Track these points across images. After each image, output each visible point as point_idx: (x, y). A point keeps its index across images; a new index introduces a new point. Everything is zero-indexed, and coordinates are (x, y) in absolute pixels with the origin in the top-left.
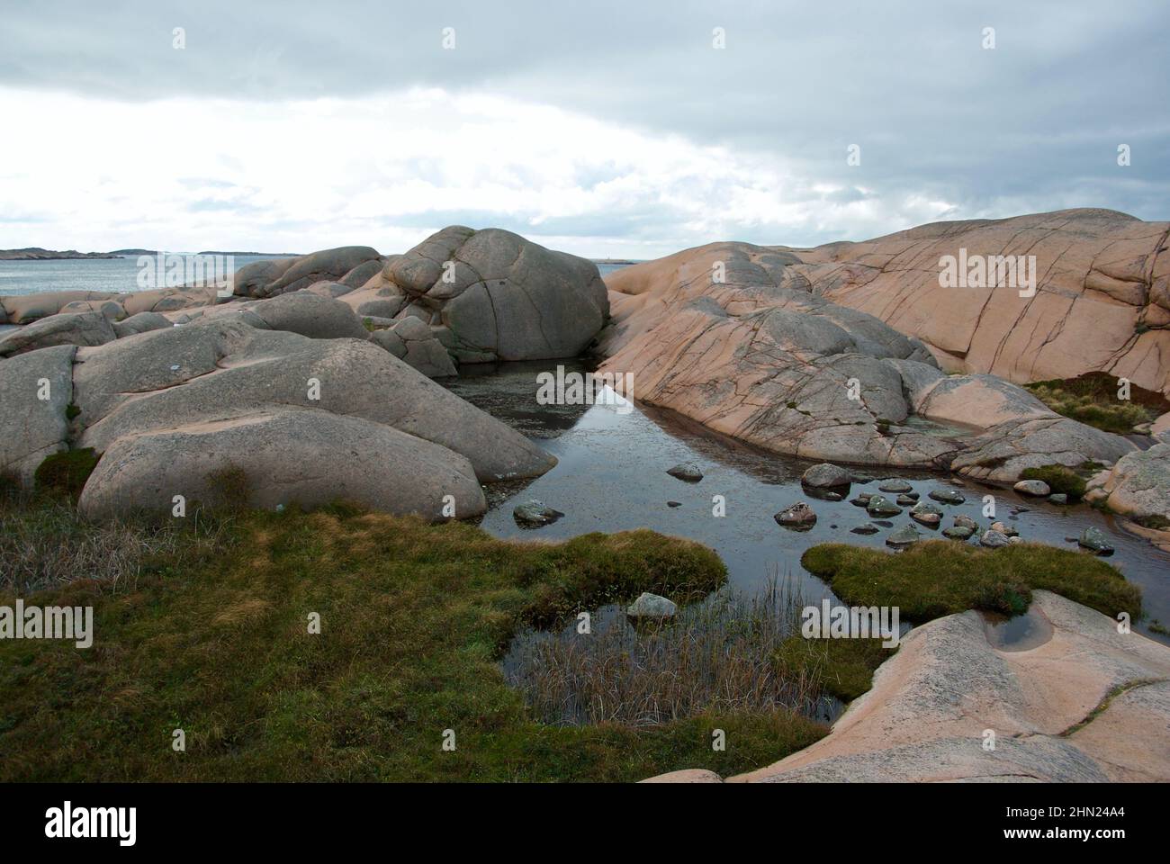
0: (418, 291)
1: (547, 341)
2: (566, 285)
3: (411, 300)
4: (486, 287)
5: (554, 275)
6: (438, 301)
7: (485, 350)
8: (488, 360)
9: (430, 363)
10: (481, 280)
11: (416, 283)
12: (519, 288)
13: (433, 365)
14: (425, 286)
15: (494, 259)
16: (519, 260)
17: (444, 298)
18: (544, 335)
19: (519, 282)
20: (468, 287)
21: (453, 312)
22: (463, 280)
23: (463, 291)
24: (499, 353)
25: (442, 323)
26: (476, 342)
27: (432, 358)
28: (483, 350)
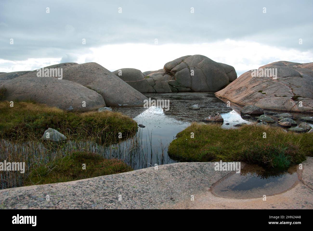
0: (169, 70)
1: (208, 86)
2: (216, 69)
3: (167, 73)
4: (189, 69)
5: (212, 66)
6: (174, 72)
7: (187, 87)
8: (188, 90)
9: (162, 88)
10: (188, 67)
11: (168, 68)
12: (200, 69)
13: (164, 89)
14: (171, 68)
15: (194, 61)
16: (202, 62)
17: (175, 72)
18: (207, 84)
19: (200, 68)
20: (183, 69)
21: (177, 76)
22: (182, 67)
23: (181, 70)
24: (192, 89)
25: (174, 79)
26: (184, 85)
27: (163, 86)
28: (186, 87)
